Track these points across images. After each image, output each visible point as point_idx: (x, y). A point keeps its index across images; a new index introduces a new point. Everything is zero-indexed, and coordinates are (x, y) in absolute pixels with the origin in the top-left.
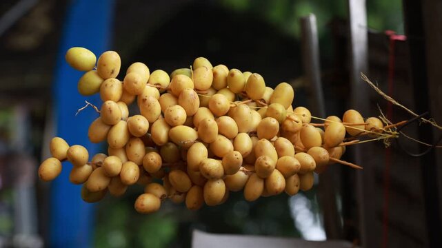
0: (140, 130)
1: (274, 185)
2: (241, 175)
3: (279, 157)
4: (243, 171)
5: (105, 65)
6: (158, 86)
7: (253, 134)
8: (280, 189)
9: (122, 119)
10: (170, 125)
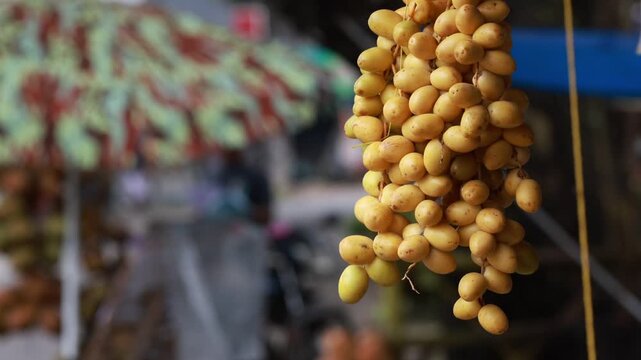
0: (432, 212)
1: (491, 39)
2: (481, 81)
3: (458, 32)
4: (477, 78)
5: (357, 257)
6: (381, 186)
7: (432, 64)
8: (496, 31)
9: (422, 234)
10: (423, 174)
